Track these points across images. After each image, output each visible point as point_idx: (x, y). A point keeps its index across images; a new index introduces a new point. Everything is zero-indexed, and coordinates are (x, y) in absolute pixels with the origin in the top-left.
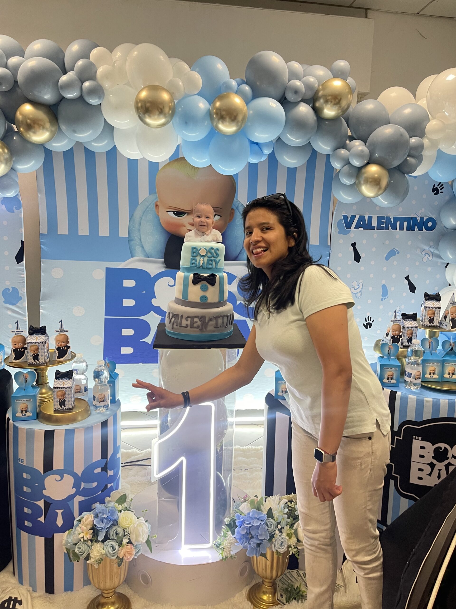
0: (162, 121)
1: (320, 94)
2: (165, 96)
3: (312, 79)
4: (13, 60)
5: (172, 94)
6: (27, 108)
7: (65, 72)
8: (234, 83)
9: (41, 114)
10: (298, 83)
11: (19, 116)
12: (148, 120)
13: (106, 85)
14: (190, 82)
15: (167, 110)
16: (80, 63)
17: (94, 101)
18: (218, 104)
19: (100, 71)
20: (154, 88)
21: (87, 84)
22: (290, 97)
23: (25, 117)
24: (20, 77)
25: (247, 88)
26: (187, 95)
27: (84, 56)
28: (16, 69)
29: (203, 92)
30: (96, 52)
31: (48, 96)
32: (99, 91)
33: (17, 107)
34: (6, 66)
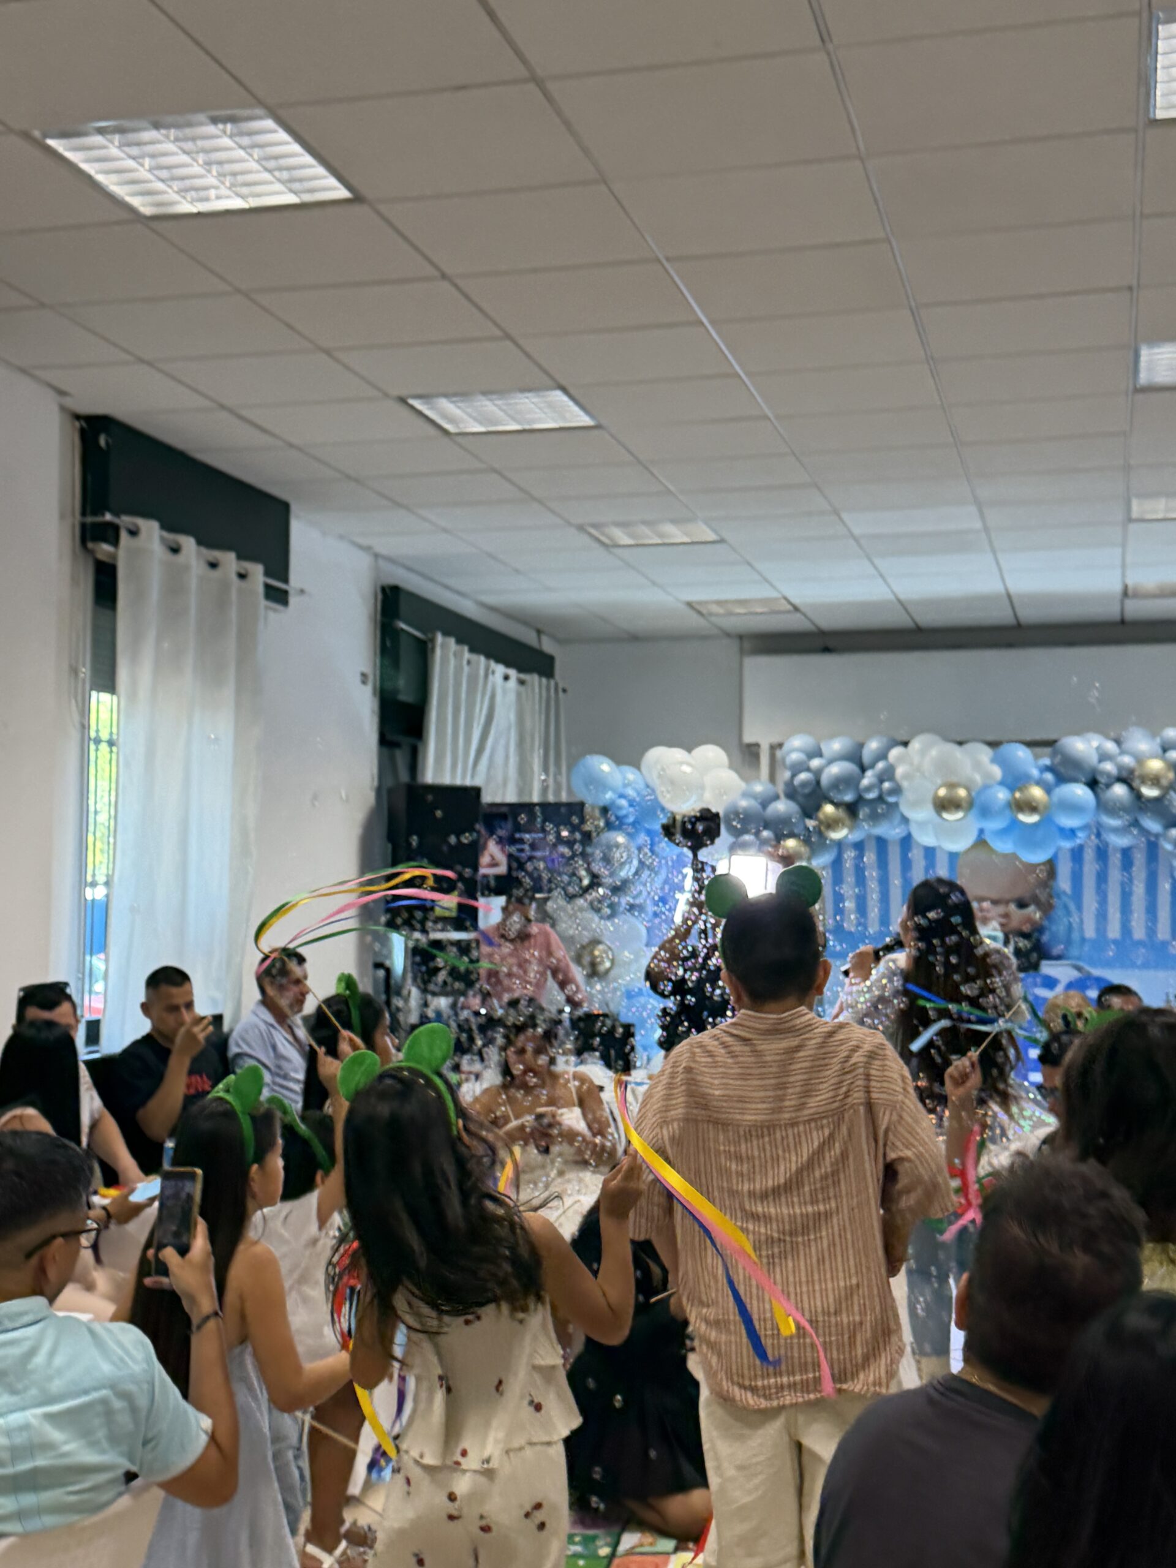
0: (960, 815)
1: (1137, 773)
2: (962, 793)
3: (1127, 760)
4: (815, 763)
5: (968, 789)
6: (829, 809)
7: (863, 769)
8: (1035, 773)
9: (841, 813)
10: (1109, 767)
11: (821, 815)
12: (945, 815)
13: (905, 784)
14: (987, 775)
15: (964, 804)
16: (881, 765)
17: (891, 799)
18: (1018, 795)
19: (900, 771)
20: (952, 786)
21: (887, 785)
22: (1102, 780)
23: (826, 816)
24: (825, 780)
25: (1049, 777)
26: (986, 787)
27: (883, 756)
28: (818, 773)
29: (1002, 783)
30: (895, 753)
31: (849, 797)
32: (897, 790)
33: (818, 807)
34: (808, 769)
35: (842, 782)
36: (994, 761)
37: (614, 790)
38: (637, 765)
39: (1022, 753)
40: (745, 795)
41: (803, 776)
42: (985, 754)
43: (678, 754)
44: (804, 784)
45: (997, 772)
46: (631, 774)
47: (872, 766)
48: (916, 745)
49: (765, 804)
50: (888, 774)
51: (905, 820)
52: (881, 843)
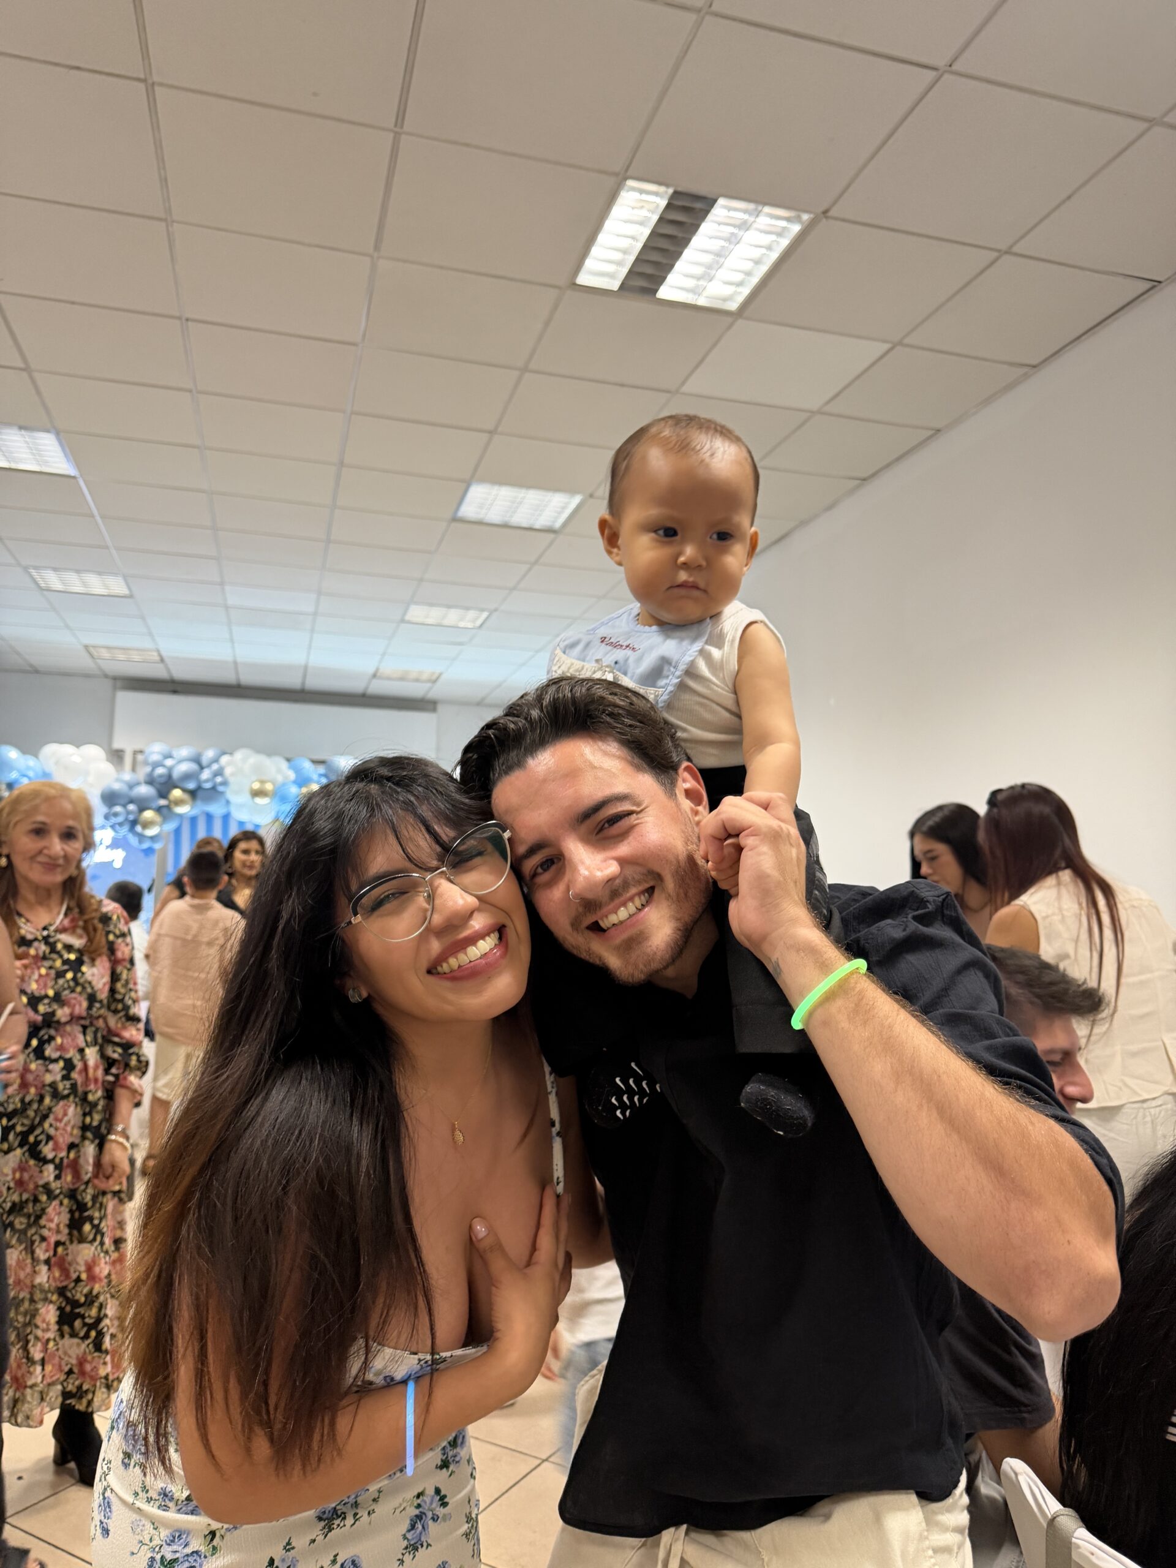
0: (266, 800)
2: (269, 787)
4: (169, 762)
5: (274, 784)
6: (177, 793)
7: (202, 768)
9: (186, 796)
11: (171, 796)
12: (257, 800)
13: (231, 780)
14: (286, 777)
15: (268, 793)
16: (215, 767)
17: (221, 789)
18: (304, 790)
19: (228, 771)
20: (262, 782)
21: (219, 779)
23: (175, 798)
24: (175, 774)
26: (284, 784)
27: (216, 760)
28: (170, 769)
29: (295, 782)
30: (224, 759)
31: (191, 786)
32: (225, 783)
33: (169, 792)
34: (164, 766)
35: (187, 777)
36: (290, 767)
37: (19, 771)
38: (36, 755)
39: (307, 765)
40: (117, 780)
41: (160, 771)
42: (284, 765)
43: (67, 749)
44: (161, 776)
45: (292, 775)
46: (31, 762)
47: (209, 766)
48: (239, 755)
49: (131, 786)
50: (219, 773)
51: (228, 802)
52: (209, 817)
